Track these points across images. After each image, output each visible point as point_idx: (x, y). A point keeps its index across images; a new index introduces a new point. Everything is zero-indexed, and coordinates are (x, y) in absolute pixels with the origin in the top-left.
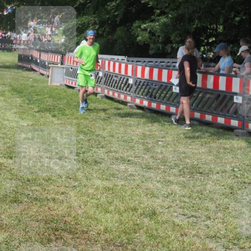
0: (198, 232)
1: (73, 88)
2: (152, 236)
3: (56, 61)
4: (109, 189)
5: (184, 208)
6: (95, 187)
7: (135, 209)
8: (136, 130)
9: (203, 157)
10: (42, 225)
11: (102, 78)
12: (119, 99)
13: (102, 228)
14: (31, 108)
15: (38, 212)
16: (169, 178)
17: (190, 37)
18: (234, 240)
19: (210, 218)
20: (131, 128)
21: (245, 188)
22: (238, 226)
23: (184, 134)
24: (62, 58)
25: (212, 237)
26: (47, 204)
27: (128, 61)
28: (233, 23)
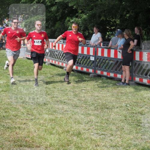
0: (105, 144)
2: (78, 147)
4: (53, 120)
5: (97, 130)
6: (44, 119)
7: (68, 131)
9: (108, 99)
10: (12, 143)
11: (48, 53)
12: (59, 65)
13: (48, 144)
14: (6, 72)
15: (10, 136)
16: (89, 112)
18: (127, 148)
19: (112, 135)
22: (129, 139)
25: (114, 147)
26: (15, 130)
27: (64, 42)
28: (125, 18)
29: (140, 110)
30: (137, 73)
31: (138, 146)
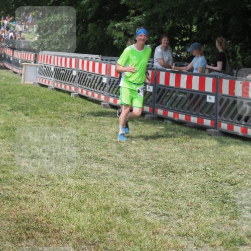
0: (170, 230)
1: (46, 86)
2: (124, 234)
3: (29, 59)
4: (82, 188)
5: (156, 207)
6: (67, 186)
7: (107, 208)
8: (109, 129)
9: (175, 156)
10: (13, 224)
11: (75, 76)
12: (93, 97)
13: (74, 227)
14: (3, 106)
15: (10, 211)
16: (142, 177)
17: (165, 36)
18: (205, 238)
19: (181, 216)
20: (105, 127)
22: (209, 224)
24: (36, 56)
25: (183, 235)
26: (19, 203)
27: (102, 60)
28: (207, 23)
29: (228, 177)
30: (225, 116)
31: (224, 236)
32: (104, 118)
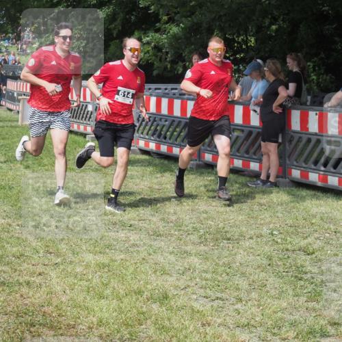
0: (225, 320)
2: (163, 328)
3: (28, 91)
4: (104, 266)
5: (206, 288)
6: (85, 263)
7: (140, 292)
8: (140, 183)
9: (231, 218)
10: (12, 319)
11: (92, 112)
13: (95, 320)
15: (7, 302)
16: (186, 248)
18: (274, 329)
19: (240, 300)
20: (133, 180)
21: (288, 257)
22: (279, 309)
23: (205, 186)
25: (244, 326)
26: (19, 289)
28: (269, 33)
29: (303, 243)
30: (296, 160)
31: (300, 325)
32: (132, 168)
